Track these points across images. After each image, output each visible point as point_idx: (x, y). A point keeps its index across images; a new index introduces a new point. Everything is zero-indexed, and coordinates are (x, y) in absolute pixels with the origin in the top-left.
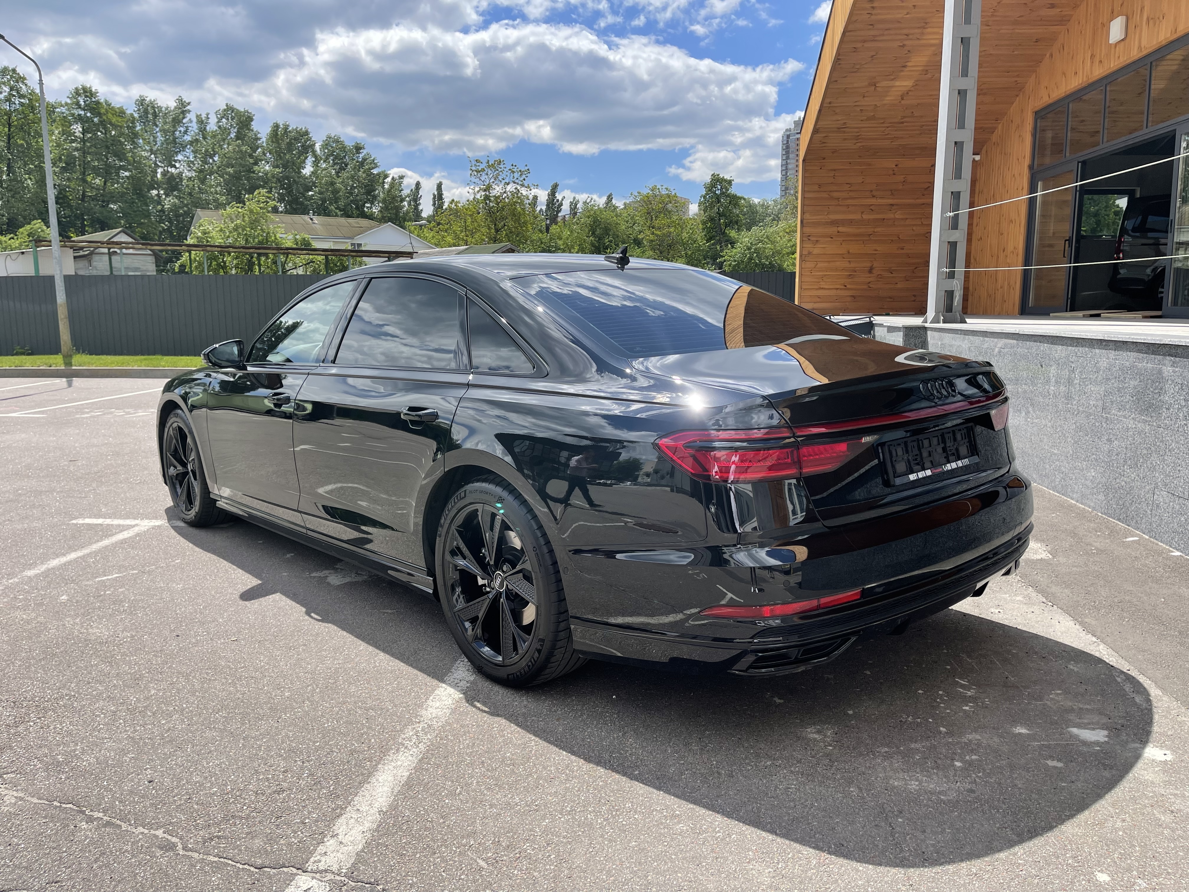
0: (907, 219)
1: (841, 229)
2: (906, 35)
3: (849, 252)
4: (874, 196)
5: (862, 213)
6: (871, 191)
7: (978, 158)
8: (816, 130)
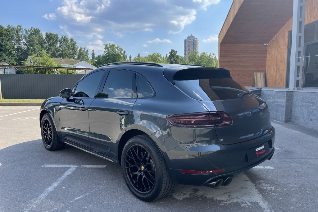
4: (239, 54)
5: (236, 59)
7: (267, 44)
8: (226, 36)
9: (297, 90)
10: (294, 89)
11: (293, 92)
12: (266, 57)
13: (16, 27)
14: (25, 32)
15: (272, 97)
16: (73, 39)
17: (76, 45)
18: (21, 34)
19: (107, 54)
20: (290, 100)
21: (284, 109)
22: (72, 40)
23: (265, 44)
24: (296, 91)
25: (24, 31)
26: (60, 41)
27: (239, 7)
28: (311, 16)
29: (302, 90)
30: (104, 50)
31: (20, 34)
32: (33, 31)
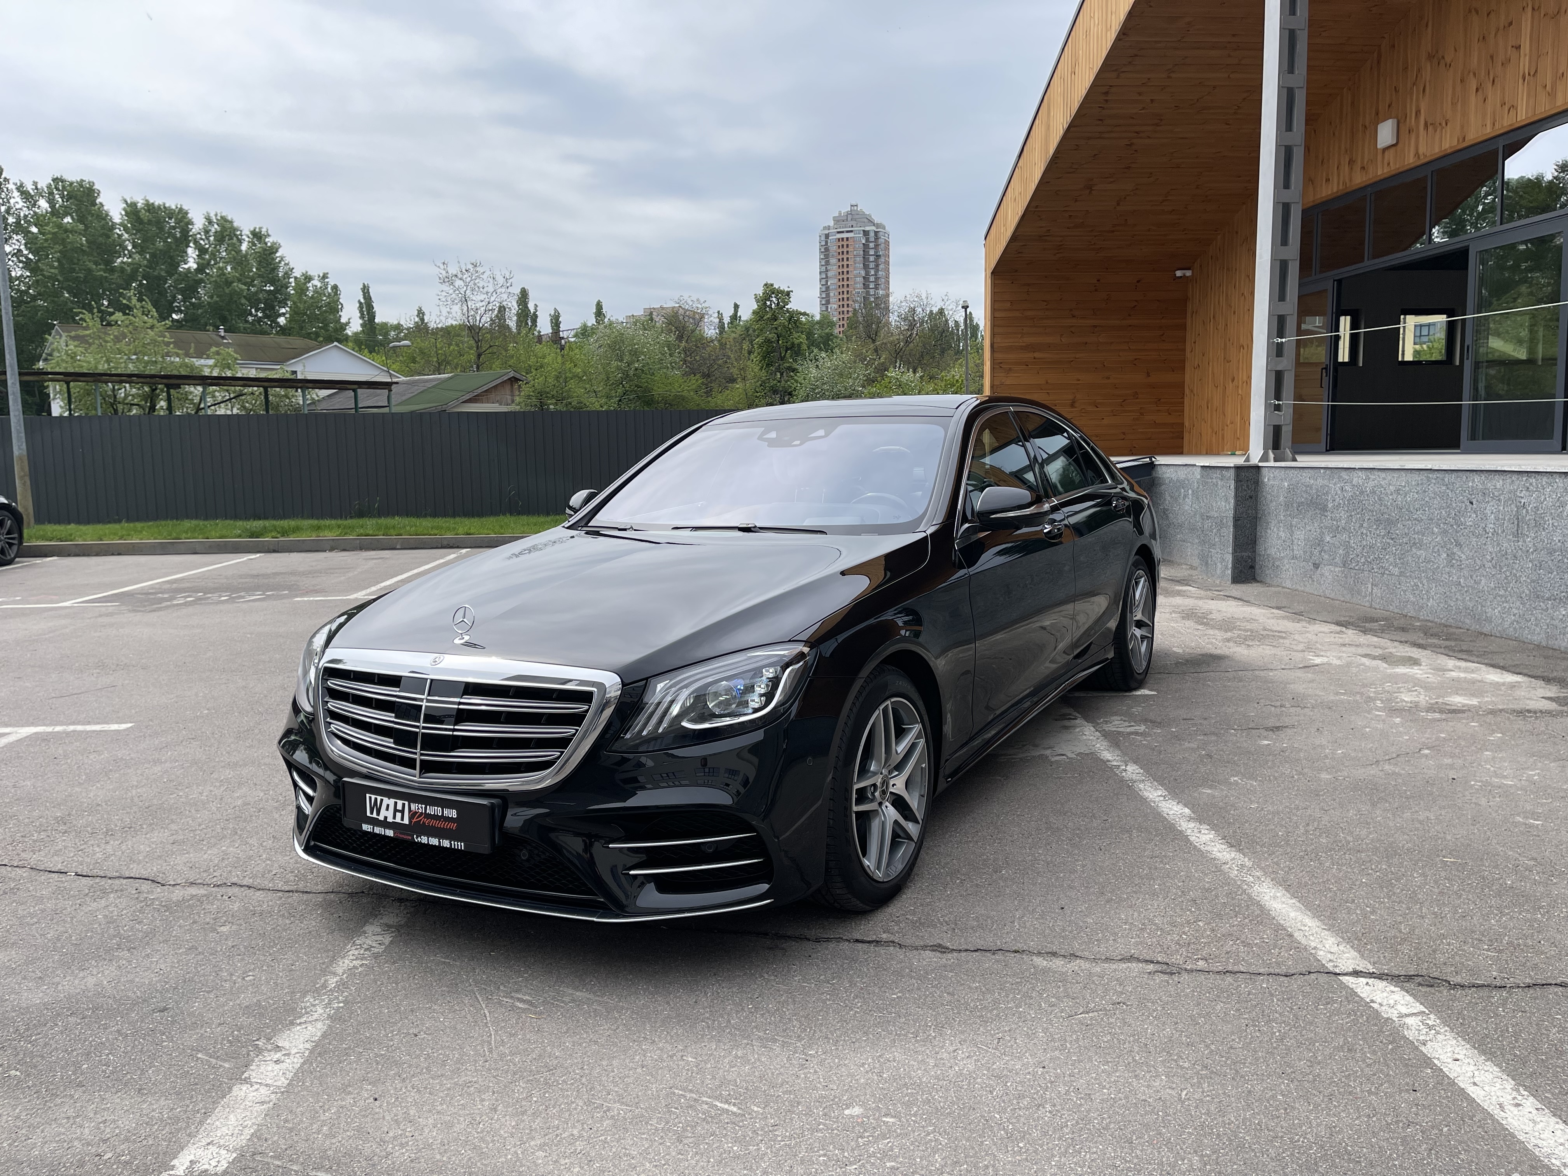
0: (1112, 343)
1: (1037, 355)
2: (1136, 132)
3: (1048, 382)
4: (1074, 316)
5: (1062, 335)
6: (1071, 310)
7: (1188, 273)
8: (1014, 238)
9: (1275, 461)
10: (1264, 458)
11: (1258, 468)
12: (1184, 327)
15: (1190, 492)
16: (264, 231)
17: (279, 256)
20: (1251, 497)
21: (1229, 532)
22: (256, 235)
23: (1179, 273)
24: (1272, 464)
25: (17, 194)
26: (197, 244)
27: (1066, 126)
28: (1351, 162)
29: (1295, 460)
32: (62, 197)
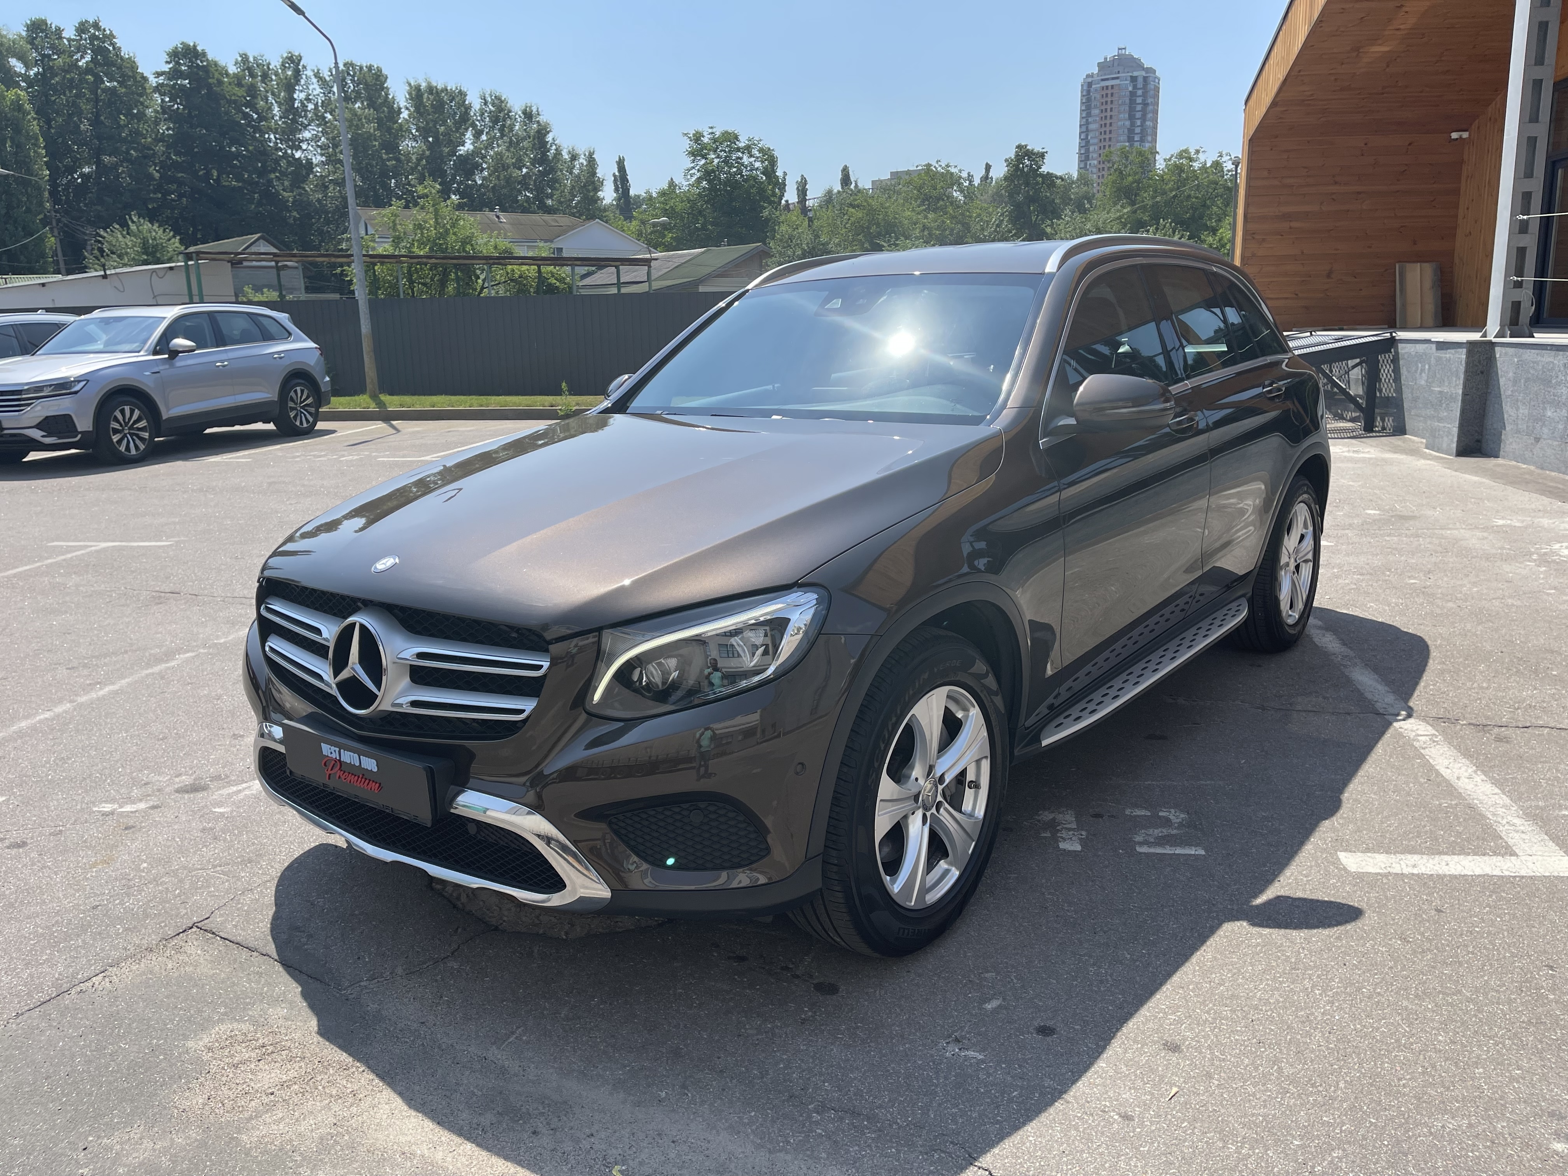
0: (1376, 210)
1: (1294, 224)
3: (1302, 253)
4: (1336, 183)
5: (1321, 203)
6: (1334, 176)
7: (1465, 135)
8: (1274, 105)
10: (1500, 334)
11: (1491, 344)
13: (275, 63)
14: (317, 87)
16: (534, 109)
17: (549, 138)
18: (303, 96)
19: (699, 180)
20: (1482, 373)
21: (1457, 407)
22: (528, 115)
23: (1454, 135)
24: (1507, 340)
25: (314, 80)
26: (474, 125)
29: (1531, 336)
30: (687, 162)
31: (299, 96)
32: (353, 81)
